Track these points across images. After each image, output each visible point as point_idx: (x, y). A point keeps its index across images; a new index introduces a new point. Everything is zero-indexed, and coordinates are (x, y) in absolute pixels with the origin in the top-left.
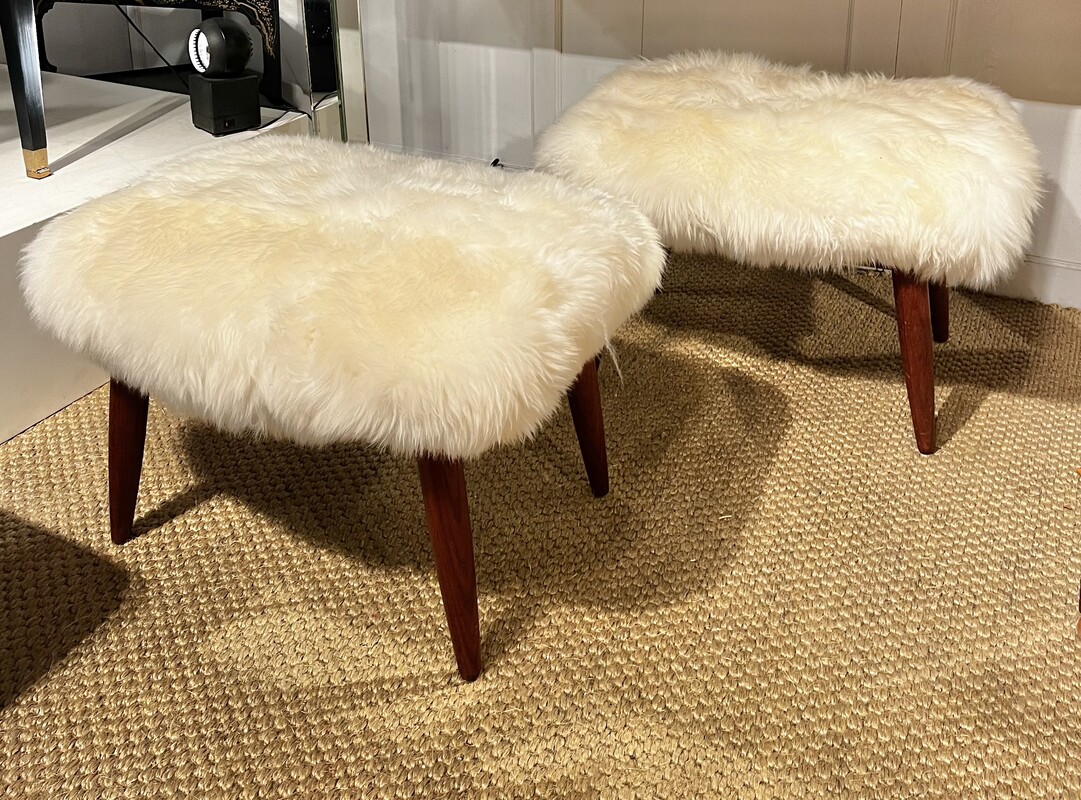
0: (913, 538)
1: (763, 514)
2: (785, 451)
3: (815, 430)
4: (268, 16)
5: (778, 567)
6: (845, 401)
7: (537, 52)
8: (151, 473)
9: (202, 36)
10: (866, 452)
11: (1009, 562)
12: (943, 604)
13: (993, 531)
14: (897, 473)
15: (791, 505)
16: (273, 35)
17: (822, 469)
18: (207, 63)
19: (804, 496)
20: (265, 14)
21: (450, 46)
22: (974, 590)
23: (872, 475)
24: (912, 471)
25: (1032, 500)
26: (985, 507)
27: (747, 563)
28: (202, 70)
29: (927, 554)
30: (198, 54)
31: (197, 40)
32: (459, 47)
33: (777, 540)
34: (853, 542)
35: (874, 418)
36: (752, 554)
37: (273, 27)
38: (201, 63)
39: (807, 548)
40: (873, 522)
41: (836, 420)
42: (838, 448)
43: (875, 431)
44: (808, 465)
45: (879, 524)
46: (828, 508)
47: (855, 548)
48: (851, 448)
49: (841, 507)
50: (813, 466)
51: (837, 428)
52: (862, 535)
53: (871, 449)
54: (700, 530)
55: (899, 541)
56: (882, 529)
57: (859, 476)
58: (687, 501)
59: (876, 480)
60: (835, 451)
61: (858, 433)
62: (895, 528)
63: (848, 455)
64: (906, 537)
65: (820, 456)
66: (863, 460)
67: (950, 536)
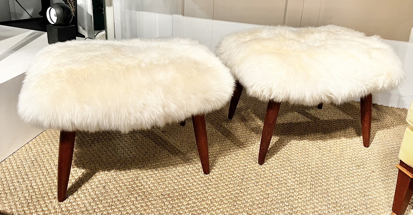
0: (330, 187)
1: (280, 182)
2: (280, 157)
3: (288, 149)
5: (290, 202)
7: (175, 16)
9: (52, 10)
10: (306, 156)
11: (362, 193)
12: (346, 211)
13: (353, 182)
14: (318, 163)
15: (288, 178)
16: (74, 8)
17: (294, 163)
18: (55, 21)
19: (291, 174)
21: (141, 12)
22: (354, 204)
23: (311, 164)
24: (323, 162)
25: (362, 169)
26: (348, 173)
27: (279, 202)
28: (53, 24)
29: (336, 192)
30: (50, 17)
31: (50, 12)
32: (145, 13)
33: (287, 192)
34: (312, 190)
35: (305, 143)
36: (280, 198)
37: (75, 5)
38: (52, 21)
39: (298, 194)
40: (316, 182)
41: (293, 145)
42: (297, 155)
43: (307, 148)
44: (289, 162)
45: (318, 182)
46: (300, 178)
47: (313, 192)
48: (301, 155)
49: (304, 177)
50: (291, 162)
51: (295, 148)
52: (314, 187)
53: (307, 155)
54: (261, 191)
55: (326, 188)
56: (320, 184)
57: (307, 165)
58: (253, 180)
59: (312, 166)
60: (296, 156)
61: (302, 149)
62: (323, 183)
63: (301, 157)
64: (327, 187)
65: (292, 158)
66: (306, 159)
67: (341, 185)
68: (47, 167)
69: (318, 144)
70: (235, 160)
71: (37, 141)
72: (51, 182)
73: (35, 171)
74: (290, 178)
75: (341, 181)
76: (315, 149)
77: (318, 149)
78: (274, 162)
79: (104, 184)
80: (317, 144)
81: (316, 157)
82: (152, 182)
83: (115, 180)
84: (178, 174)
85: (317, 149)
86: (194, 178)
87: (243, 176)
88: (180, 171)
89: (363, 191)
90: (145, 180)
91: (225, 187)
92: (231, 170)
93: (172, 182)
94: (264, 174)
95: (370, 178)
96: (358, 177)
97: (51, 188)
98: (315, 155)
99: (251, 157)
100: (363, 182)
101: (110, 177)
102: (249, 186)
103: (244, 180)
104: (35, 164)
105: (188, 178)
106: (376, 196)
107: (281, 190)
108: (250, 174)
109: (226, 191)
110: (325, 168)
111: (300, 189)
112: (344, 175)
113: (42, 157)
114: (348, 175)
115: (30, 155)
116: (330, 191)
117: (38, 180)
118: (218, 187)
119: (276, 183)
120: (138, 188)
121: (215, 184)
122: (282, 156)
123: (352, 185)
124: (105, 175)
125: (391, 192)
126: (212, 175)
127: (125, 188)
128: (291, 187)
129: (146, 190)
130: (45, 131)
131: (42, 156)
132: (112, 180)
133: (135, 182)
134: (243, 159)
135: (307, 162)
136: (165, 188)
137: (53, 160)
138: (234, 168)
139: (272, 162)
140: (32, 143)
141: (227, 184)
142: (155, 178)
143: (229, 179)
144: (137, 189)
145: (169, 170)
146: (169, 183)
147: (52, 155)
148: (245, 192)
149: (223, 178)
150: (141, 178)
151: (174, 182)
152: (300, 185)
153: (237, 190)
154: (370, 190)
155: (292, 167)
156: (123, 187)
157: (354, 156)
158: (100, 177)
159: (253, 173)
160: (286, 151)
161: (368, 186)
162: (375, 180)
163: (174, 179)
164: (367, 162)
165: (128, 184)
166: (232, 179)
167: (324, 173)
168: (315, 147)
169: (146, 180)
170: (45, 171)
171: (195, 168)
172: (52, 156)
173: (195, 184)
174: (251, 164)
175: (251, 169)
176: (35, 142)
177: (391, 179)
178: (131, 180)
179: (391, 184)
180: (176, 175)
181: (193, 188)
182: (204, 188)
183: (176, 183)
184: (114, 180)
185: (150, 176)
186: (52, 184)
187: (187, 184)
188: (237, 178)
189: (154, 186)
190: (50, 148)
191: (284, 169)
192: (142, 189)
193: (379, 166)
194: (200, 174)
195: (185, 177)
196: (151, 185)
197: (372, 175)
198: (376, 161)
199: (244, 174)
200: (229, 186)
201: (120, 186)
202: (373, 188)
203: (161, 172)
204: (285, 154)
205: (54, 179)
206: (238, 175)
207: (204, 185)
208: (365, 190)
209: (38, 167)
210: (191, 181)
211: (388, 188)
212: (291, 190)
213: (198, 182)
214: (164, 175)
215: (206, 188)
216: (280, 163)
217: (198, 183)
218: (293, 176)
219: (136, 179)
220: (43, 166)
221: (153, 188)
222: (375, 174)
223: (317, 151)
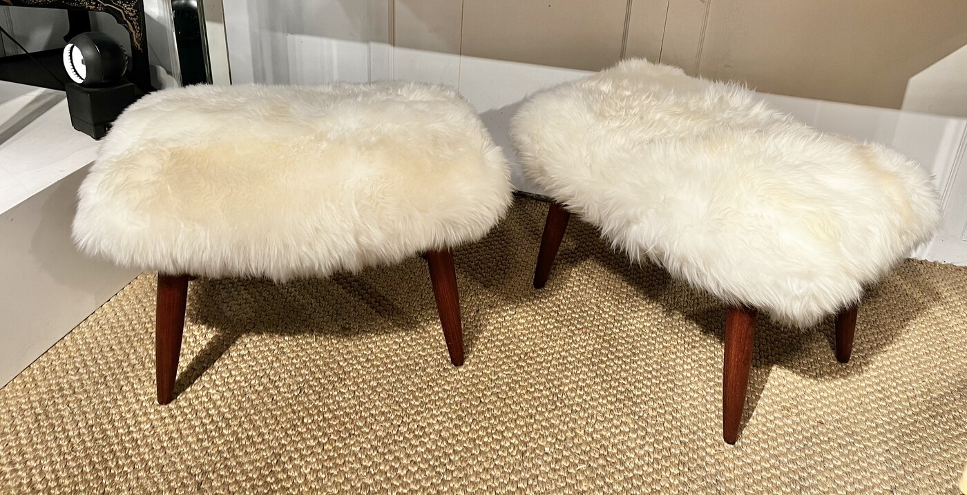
0: (723, 468)
1: (609, 459)
2: (611, 391)
3: (628, 367)
4: (135, 16)
6: (643, 336)
7: (373, 45)
8: (67, 482)
9: (76, 49)
10: (669, 385)
11: (794, 481)
13: (776, 452)
14: (696, 403)
15: (628, 447)
16: (140, 32)
17: (642, 406)
18: (83, 73)
19: (635, 436)
20: (131, 14)
21: (297, 38)
23: (679, 407)
24: (706, 400)
25: (794, 418)
26: (765, 429)
28: (79, 81)
30: (74, 68)
31: (71, 56)
32: (305, 39)
33: (626, 485)
34: (681, 478)
35: (668, 352)
37: (140, 25)
38: (78, 75)
40: (690, 455)
41: (641, 356)
42: (649, 384)
43: (671, 363)
44: (630, 403)
45: (695, 457)
46: (656, 445)
47: (684, 484)
48: (658, 382)
49: (665, 443)
50: (635, 404)
51: (643, 363)
52: (686, 470)
53: (672, 382)
54: (565, 483)
55: (713, 471)
56: (699, 462)
57: (670, 409)
58: (547, 454)
59: (683, 412)
60: (647, 386)
61: (659, 367)
62: (708, 459)
63: (658, 390)
64: (718, 467)
65: (637, 393)
66: (669, 393)
67: (749, 461)
68: (69, 430)
69: (697, 352)
70: (507, 401)
71: (50, 362)
72: (76, 473)
73: (42, 442)
74: (632, 446)
75: (749, 451)
76: (689, 367)
77: (697, 365)
78: (595, 404)
79: (200, 477)
80: (694, 354)
81: (691, 387)
82: (313, 468)
83: (226, 466)
84: (374, 443)
85: (693, 365)
86: (411, 453)
87: (525, 444)
88: (380, 433)
89: (797, 478)
90: (296, 462)
91: (484, 477)
92: (498, 429)
93: (359, 466)
94: (573, 438)
95: (814, 440)
96: (787, 438)
97: (77, 488)
98: (689, 382)
99: (544, 392)
100: (797, 453)
101: (213, 458)
102: (538, 472)
103: (528, 454)
104: (42, 424)
105: (397, 454)
106: (826, 490)
107: (612, 481)
108: (542, 439)
109: (485, 488)
110: (713, 416)
111: (655, 476)
112: (755, 435)
113: (58, 405)
114: (764, 433)
115: (32, 398)
116: (724, 479)
117: (47, 468)
118: (466, 475)
119: (601, 461)
120: (280, 486)
121: (460, 469)
122: (614, 388)
123: (773, 461)
124: (202, 452)
125: (859, 477)
126: (454, 442)
127: (249, 486)
128: (635, 472)
129: (297, 490)
130: (69, 335)
131: (60, 401)
132: (218, 465)
133: (273, 469)
134: (526, 397)
135: (672, 402)
136: (343, 483)
137: (85, 413)
138: (504, 423)
139: (591, 403)
140: (37, 366)
141: (487, 466)
142: (320, 457)
143: (492, 453)
144: (276, 488)
145: (353, 432)
146: (353, 470)
147: (83, 398)
148: (528, 490)
149: (478, 452)
150: (287, 458)
151: (365, 467)
152: (655, 466)
153: (510, 484)
154: (814, 472)
155: (637, 417)
156: (244, 485)
157: (777, 384)
158: (190, 457)
159: (547, 437)
160: (624, 374)
161: (808, 461)
162: (824, 446)
163: (364, 457)
164: (806, 397)
165: (255, 476)
166: (500, 453)
167: (709, 431)
168: (689, 360)
169: (299, 462)
170: (64, 443)
171: (416, 426)
172: (83, 402)
173: (413, 470)
174: (544, 410)
175: (544, 424)
176: (45, 364)
177: (859, 442)
178: (263, 464)
179: (860, 455)
180: (369, 446)
181: (409, 482)
182: (434, 481)
183: (370, 467)
184: (222, 466)
185: (309, 452)
186: (79, 477)
187: (395, 469)
188: (510, 451)
189: (318, 479)
190: (78, 380)
191: (618, 423)
192: (288, 489)
193: (833, 407)
194: (426, 441)
195: (390, 452)
196: (310, 478)
197: (817, 433)
198: (826, 395)
199: (528, 439)
200: (493, 473)
201: (237, 482)
202: (821, 466)
203: (336, 438)
204: (622, 381)
205: (84, 463)
206: (513, 441)
207: (434, 473)
208: (802, 474)
209: (48, 432)
210: (405, 461)
211: (852, 466)
212: (634, 480)
213: (421, 466)
214: (340, 448)
215: (440, 481)
216: (609, 406)
217: (419, 468)
218: (638, 441)
219: (275, 461)
220: (60, 429)
221: (313, 486)
222: (825, 431)
223: (693, 372)
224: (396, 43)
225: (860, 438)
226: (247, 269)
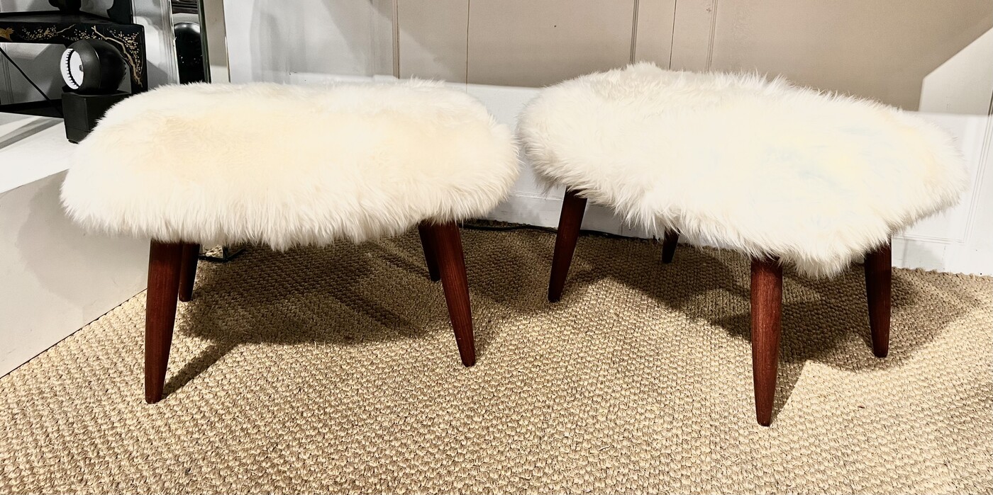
0: (758, 446)
1: (634, 441)
2: (634, 384)
3: (651, 365)
4: (136, 49)
5: (661, 486)
6: (666, 339)
9: (75, 54)
10: (696, 378)
11: (837, 457)
13: (815, 433)
14: (726, 393)
15: (654, 430)
16: (140, 66)
17: (668, 396)
19: (662, 421)
20: (131, 47)
22: (821, 485)
23: (708, 397)
24: (737, 391)
25: (833, 404)
27: (634, 486)
28: (75, 88)
29: (774, 459)
30: (70, 74)
31: (69, 61)
33: (653, 462)
34: (714, 456)
35: (693, 351)
36: (636, 478)
37: (140, 59)
38: (74, 82)
39: (680, 466)
40: (722, 436)
41: (665, 355)
42: (675, 378)
43: (697, 361)
44: (655, 394)
45: (727, 437)
46: (684, 428)
47: (717, 461)
48: (684, 376)
49: (694, 426)
50: (660, 394)
51: (667, 361)
52: (718, 448)
53: (699, 376)
54: (587, 462)
55: (748, 450)
56: (733, 442)
57: (699, 399)
58: (567, 437)
59: (713, 401)
60: (673, 380)
61: (685, 364)
62: (741, 439)
63: (684, 382)
64: (752, 446)
65: (662, 386)
66: (697, 385)
67: (786, 440)
68: (47, 427)
69: (724, 351)
70: (522, 395)
71: (31, 370)
72: (53, 463)
73: (17, 437)
74: (659, 430)
75: (785, 432)
76: (717, 364)
77: (725, 362)
78: (618, 395)
79: (189, 463)
80: (720, 352)
81: (720, 379)
82: (312, 454)
83: (217, 454)
84: (380, 432)
85: (721, 362)
86: (419, 440)
87: (543, 430)
88: (385, 424)
89: (840, 454)
90: (294, 449)
91: (498, 458)
92: (513, 418)
93: (362, 451)
94: (594, 424)
95: (855, 422)
96: (826, 420)
97: (53, 476)
98: (717, 376)
99: (562, 386)
100: (838, 433)
101: (204, 448)
102: (557, 454)
103: (546, 438)
104: (18, 422)
105: (404, 441)
106: (873, 464)
107: (638, 459)
108: (561, 426)
109: (500, 467)
110: (745, 403)
111: (684, 455)
112: (792, 419)
113: (37, 406)
114: (800, 417)
115: (9, 401)
116: (760, 456)
117: (20, 460)
118: (479, 458)
119: (625, 443)
120: (276, 469)
121: (473, 452)
122: (637, 382)
123: (812, 440)
124: (192, 442)
125: (909, 453)
126: (466, 430)
127: (242, 470)
128: (663, 451)
129: (294, 472)
130: (54, 347)
131: (40, 402)
132: (209, 453)
133: (269, 455)
134: (543, 390)
135: (700, 392)
136: (345, 465)
137: (65, 413)
138: (519, 413)
139: (613, 395)
140: (17, 374)
141: (502, 449)
142: (321, 444)
143: (508, 438)
144: (272, 472)
145: (356, 423)
146: (355, 455)
147: (64, 400)
148: (547, 468)
149: (492, 437)
150: (284, 446)
151: (369, 452)
152: (685, 446)
153: (527, 464)
154: (857, 449)
155: (663, 405)
156: (236, 470)
157: (811, 376)
158: (178, 447)
159: (566, 424)
160: (647, 371)
161: (851, 440)
162: (866, 427)
163: (368, 444)
164: (844, 386)
165: (248, 462)
166: (516, 438)
167: (742, 416)
168: (717, 358)
169: (297, 449)
170: (41, 438)
171: (424, 417)
172: (64, 403)
173: (422, 455)
174: (562, 401)
175: (562, 413)
176: (26, 373)
177: (905, 423)
178: (259, 451)
179: (907, 434)
180: (374, 435)
181: (417, 464)
182: (445, 463)
183: (374, 453)
184: (214, 454)
185: (309, 440)
186: (56, 466)
187: (401, 454)
188: (526, 436)
189: (317, 463)
190: (61, 384)
191: (643, 411)
192: (285, 472)
193: (874, 394)
194: (435, 429)
195: (396, 439)
196: (309, 462)
197: (858, 416)
198: (865, 384)
199: (545, 426)
200: (508, 455)
201: (228, 467)
202: (865, 444)
203: (338, 428)
204: (646, 376)
205: (62, 455)
206: (529, 428)
207: (444, 456)
208: (845, 451)
209: (25, 428)
210: (412, 447)
211: (900, 443)
212: (662, 458)
213: (430, 450)
214: (343, 437)
215: (450, 463)
216: (632, 397)
217: (428, 451)
218: (665, 426)
219: (271, 449)
220: (38, 426)
221: (312, 469)
222: (866, 414)
223: (721, 368)
224: (401, 76)
225: (905, 420)
226: (243, 232)
